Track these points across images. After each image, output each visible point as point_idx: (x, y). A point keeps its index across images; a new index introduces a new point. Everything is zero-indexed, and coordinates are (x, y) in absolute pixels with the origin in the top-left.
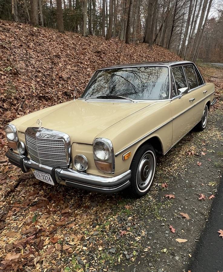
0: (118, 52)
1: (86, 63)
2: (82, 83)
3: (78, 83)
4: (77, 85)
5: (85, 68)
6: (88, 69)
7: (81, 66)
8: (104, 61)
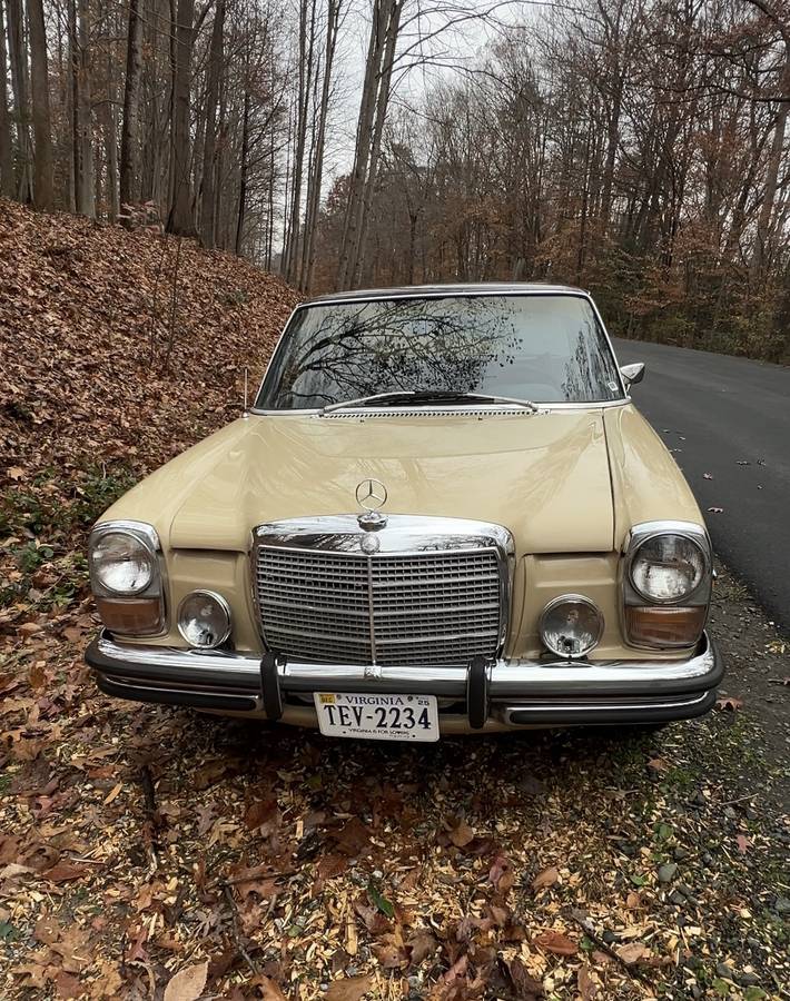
0: (122, 258)
1: (31, 292)
2: (49, 369)
3: (33, 368)
4: (34, 375)
5: (35, 312)
6: (50, 317)
7: (17, 304)
8: (88, 286)
